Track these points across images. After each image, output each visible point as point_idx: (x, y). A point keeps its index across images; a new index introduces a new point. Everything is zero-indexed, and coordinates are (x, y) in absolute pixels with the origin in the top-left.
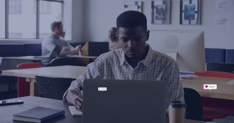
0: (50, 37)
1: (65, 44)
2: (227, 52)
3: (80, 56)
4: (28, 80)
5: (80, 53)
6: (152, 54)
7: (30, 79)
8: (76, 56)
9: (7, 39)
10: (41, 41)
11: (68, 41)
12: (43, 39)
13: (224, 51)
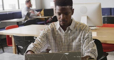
0: (25, 8)
1: (33, 10)
2: (112, 9)
3: (40, 17)
4: (10, 37)
5: (40, 15)
6: (74, 23)
7: (12, 36)
8: (38, 17)
9: (4, 11)
10: (21, 10)
11: (34, 9)
12: (22, 9)
13: (111, 9)
